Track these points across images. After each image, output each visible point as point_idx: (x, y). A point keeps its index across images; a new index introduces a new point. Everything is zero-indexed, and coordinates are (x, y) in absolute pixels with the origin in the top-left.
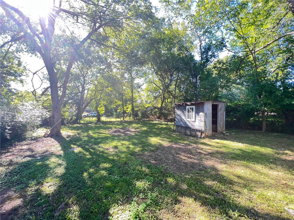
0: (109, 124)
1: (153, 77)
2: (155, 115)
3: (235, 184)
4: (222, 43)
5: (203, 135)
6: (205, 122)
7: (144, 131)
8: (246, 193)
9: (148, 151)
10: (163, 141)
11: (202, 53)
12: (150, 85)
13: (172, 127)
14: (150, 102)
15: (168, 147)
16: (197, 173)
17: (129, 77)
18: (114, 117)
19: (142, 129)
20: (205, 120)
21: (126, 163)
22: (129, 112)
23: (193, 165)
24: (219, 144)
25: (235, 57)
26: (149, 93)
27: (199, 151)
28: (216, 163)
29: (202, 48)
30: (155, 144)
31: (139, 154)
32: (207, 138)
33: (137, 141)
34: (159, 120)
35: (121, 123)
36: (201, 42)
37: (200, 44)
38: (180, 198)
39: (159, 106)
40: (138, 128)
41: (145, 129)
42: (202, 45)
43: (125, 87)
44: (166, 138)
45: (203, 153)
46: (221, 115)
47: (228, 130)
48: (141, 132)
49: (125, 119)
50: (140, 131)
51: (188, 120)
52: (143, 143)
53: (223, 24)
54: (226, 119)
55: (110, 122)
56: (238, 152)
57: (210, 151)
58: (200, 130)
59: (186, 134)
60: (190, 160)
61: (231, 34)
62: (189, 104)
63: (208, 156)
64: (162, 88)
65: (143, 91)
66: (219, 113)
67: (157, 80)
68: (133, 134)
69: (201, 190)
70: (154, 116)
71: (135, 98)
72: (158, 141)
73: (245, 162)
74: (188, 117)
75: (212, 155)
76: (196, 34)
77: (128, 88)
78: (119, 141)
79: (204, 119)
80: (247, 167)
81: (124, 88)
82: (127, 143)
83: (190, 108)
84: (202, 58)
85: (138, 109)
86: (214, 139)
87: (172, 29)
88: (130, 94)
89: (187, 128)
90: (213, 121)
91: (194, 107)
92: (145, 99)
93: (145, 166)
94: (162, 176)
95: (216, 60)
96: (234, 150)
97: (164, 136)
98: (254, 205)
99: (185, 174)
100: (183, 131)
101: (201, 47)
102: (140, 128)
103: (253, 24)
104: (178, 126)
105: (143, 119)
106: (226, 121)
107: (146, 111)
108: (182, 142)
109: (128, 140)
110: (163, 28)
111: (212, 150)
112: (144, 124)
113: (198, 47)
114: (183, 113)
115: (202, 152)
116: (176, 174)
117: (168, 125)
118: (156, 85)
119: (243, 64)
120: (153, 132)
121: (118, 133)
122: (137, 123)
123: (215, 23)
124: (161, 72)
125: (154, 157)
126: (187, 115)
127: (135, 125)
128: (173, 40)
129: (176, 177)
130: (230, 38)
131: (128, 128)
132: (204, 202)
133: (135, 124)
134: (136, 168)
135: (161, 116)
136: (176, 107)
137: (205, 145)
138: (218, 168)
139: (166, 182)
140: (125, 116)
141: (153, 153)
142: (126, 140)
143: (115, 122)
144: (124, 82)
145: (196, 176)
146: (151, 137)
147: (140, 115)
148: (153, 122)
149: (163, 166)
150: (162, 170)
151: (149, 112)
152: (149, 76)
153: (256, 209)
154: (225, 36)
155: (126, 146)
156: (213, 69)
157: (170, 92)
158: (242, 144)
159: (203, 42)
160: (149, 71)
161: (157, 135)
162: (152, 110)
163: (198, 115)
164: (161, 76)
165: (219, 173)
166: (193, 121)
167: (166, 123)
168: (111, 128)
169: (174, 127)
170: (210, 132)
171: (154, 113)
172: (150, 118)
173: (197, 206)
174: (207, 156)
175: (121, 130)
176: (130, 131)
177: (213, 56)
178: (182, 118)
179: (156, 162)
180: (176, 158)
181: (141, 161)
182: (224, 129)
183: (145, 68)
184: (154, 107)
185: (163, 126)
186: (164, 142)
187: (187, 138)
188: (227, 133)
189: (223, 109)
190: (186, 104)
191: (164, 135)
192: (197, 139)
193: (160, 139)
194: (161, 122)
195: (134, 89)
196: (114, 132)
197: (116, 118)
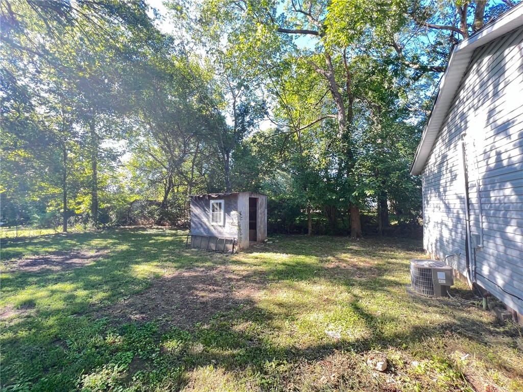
0: (11, 246)
1: (148, 141)
2: (150, 217)
3: (274, 317)
4: (263, 108)
5: (237, 248)
6: (239, 226)
7: (122, 252)
8: (287, 327)
9: (126, 296)
10: (163, 267)
11: (237, 116)
12: (141, 157)
13: (184, 239)
14: (141, 191)
15: (174, 279)
16: (223, 316)
17: (87, 133)
18: (35, 225)
19: (116, 250)
20: (239, 222)
21: (57, 339)
22: (84, 212)
23: (216, 303)
24: (259, 260)
25: (278, 132)
26: (138, 172)
27: (227, 276)
28: (252, 290)
29: (236, 108)
30: (145, 276)
31: (102, 307)
32: (241, 251)
33: (100, 278)
34: (160, 227)
35: (56, 239)
36: (235, 98)
37: (233, 101)
38: (188, 375)
39: (161, 199)
40: (105, 248)
41: (124, 247)
42: (236, 104)
43: (74, 155)
44: (170, 261)
45: (235, 279)
46: (261, 214)
47: (271, 237)
48: (112, 257)
49: (69, 230)
50: (111, 254)
51: (213, 224)
52: (114, 281)
53: (264, 82)
54: (268, 220)
55: (17, 239)
56: (281, 268)
57: (245, 273)
58: (232, 240)
59: (209, 250)
60: (213, 295)
61: (273, 99)
62: (214, 196)
63: (241, 282)
64: (166, 164)
65: (123, 166)
66: (259, 211)
67: (156, 147)
68: (90, 262)
69: (226, 345)
70: (148, 220)
71: (102, 182)
72: (152, 270)
73: (288, 281)
74: (212, 219)
75: (246, 278)
76: (228, 83)
77: (83, 156)
78: (43, 286)
79: (237, 222)
80: (290, 287)
81: (70, 155)
82: (67, 287)
83: (217, 204)
84: (236, 123)
85: (109, 205)
86: (251, 253)
87: (188, 61)
88: (88, 172)
89: (212, 238)
90: (250, 224)
91: (222, 201)
92: (129, 184)
93: (114, 332)
94: (155, 341)
95: (255, 131)
96: (276, 266)
97: (166, 258)
98: (296, 340)
99: (201, 324)
100: (204, 244)
101: (234, 106)
102: (112, 247)
103: (297, 92)
104: (194, 237)
105: (122, 227)
106: (268, 223)
107: (129, 210)
108: (202, 265)
109: (73, 280)
110: (170, 54)
111: (247, 271)
112: (124, 237)
113: (230, 104)
114: (204, 213)
115: (233, 277)
116: (183, 329)
117: (177, 235)
118: (154, 157)
119: (288, 143)
120: (144, 252)
121: (43, 266)
122: (104, 237)
123: (254, 76)
124: (164, 135)
125: (140, 305)
126: (211, 216)
127: (97, 242)
128: (189, 82)
129: (184, 333)
130: (272, 104)
131: (77, 250)
132: (231, 364)
133: (99, 238)
134: (87, 343)
135: (164, 219)
136: (193, 202)
137: (239, 264)
138: (254, 298)
139: (162, 352)
140: (70, 222)
141: (138, 297)
142: (67, 281)
143: (36, 238)
144: (72, 142)
145: (221, 321)
146: (137, 263)
147: (113, 217)
148: (146, 232)
149: (158, 320)
150: (154, 330)
151: (136, 212)
152: (140, 137)
153: (297, 345)
154: (267, 99)
155: (63, 295)
156: (252, 144)
157: (182, 173)
158: (286, 255)
159: (238, 99)
160: (138, 129)
161: (150, 258)
162: (143, 207)
163: (229, 215)
164: (164, 143)
165: (256, 305)
166: (221, 226)
167: (174, 232)
168: (19, 255)
169: (188, 238)
170: (246, 242)
171: (148, 213)
172: (140, 224)
173: (218, 376)
174: (239, 283)
175: (54, 258)
176: (83, 257)
177: (251, 124)
178: (202, 221)
179: (144, 315)
180: (187, 297)
181: (105, 322)
182: (266, 235)
183: (129, 121)
184: (147, 201)
185: (168, 238)
186: (166, 271)
187: (211, 257)
188: (269, 240)
189: (265, 205)
190: (209, 197)
191: (167, 256)
192: (227, 256)
193: (157, 266)
194: (164, 231)
195: (99, 161)
196: (27, 265)
197: (39, 228)
